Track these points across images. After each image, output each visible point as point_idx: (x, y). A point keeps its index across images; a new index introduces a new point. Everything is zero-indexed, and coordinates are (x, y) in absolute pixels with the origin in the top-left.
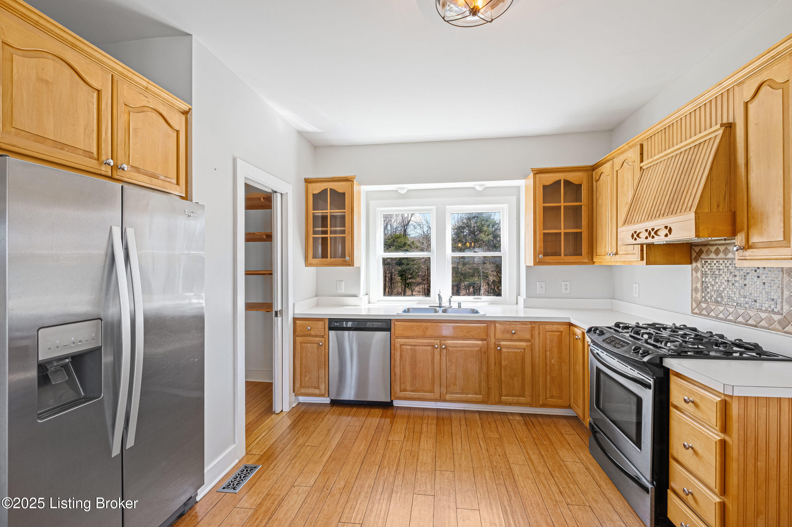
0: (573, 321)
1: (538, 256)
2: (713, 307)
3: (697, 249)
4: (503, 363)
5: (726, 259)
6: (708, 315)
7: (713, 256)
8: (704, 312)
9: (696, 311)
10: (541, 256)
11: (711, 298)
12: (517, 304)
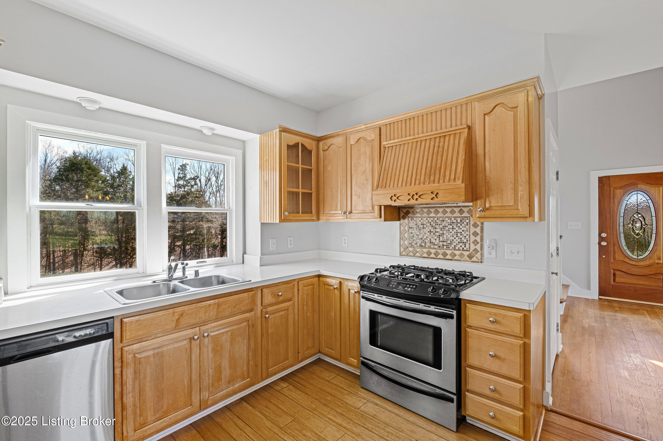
0: (324, 273)
1: (283, 214)
2: (418, 250)
3: (405, 211)
4: (270, 330)
5: (429, 217)
6: (414, 256)
7: (418, 215)
8: (411, 254)
9: (404, 253)
10: (286, 213)
11: (416, 244)
12: (243, 263)
